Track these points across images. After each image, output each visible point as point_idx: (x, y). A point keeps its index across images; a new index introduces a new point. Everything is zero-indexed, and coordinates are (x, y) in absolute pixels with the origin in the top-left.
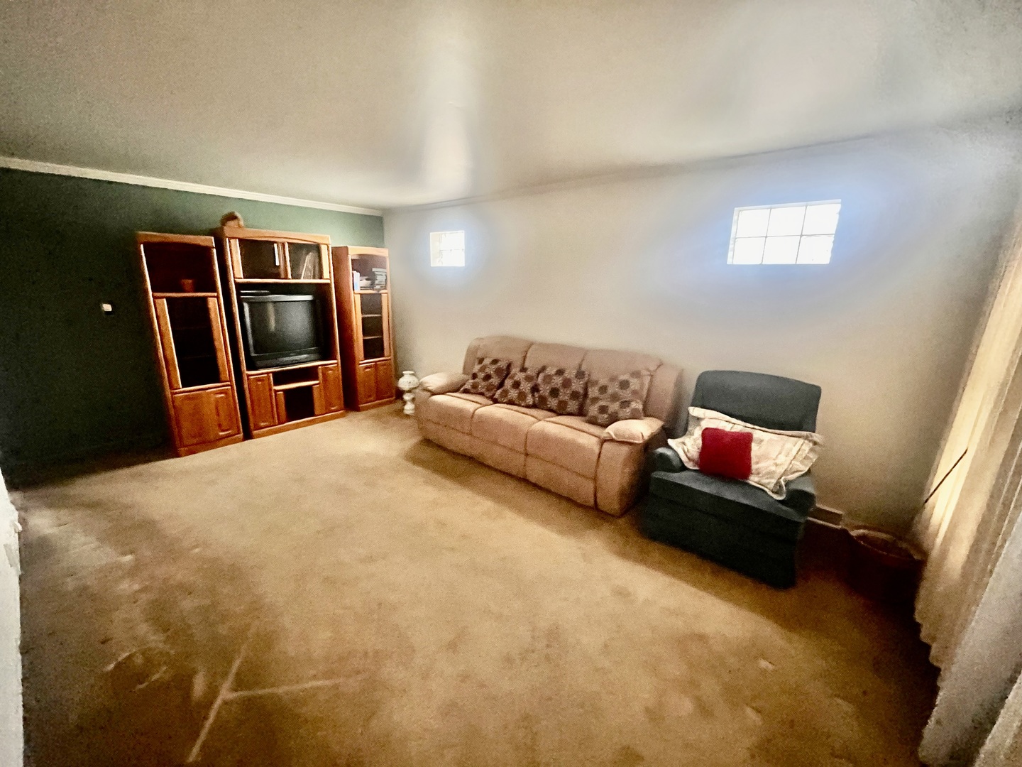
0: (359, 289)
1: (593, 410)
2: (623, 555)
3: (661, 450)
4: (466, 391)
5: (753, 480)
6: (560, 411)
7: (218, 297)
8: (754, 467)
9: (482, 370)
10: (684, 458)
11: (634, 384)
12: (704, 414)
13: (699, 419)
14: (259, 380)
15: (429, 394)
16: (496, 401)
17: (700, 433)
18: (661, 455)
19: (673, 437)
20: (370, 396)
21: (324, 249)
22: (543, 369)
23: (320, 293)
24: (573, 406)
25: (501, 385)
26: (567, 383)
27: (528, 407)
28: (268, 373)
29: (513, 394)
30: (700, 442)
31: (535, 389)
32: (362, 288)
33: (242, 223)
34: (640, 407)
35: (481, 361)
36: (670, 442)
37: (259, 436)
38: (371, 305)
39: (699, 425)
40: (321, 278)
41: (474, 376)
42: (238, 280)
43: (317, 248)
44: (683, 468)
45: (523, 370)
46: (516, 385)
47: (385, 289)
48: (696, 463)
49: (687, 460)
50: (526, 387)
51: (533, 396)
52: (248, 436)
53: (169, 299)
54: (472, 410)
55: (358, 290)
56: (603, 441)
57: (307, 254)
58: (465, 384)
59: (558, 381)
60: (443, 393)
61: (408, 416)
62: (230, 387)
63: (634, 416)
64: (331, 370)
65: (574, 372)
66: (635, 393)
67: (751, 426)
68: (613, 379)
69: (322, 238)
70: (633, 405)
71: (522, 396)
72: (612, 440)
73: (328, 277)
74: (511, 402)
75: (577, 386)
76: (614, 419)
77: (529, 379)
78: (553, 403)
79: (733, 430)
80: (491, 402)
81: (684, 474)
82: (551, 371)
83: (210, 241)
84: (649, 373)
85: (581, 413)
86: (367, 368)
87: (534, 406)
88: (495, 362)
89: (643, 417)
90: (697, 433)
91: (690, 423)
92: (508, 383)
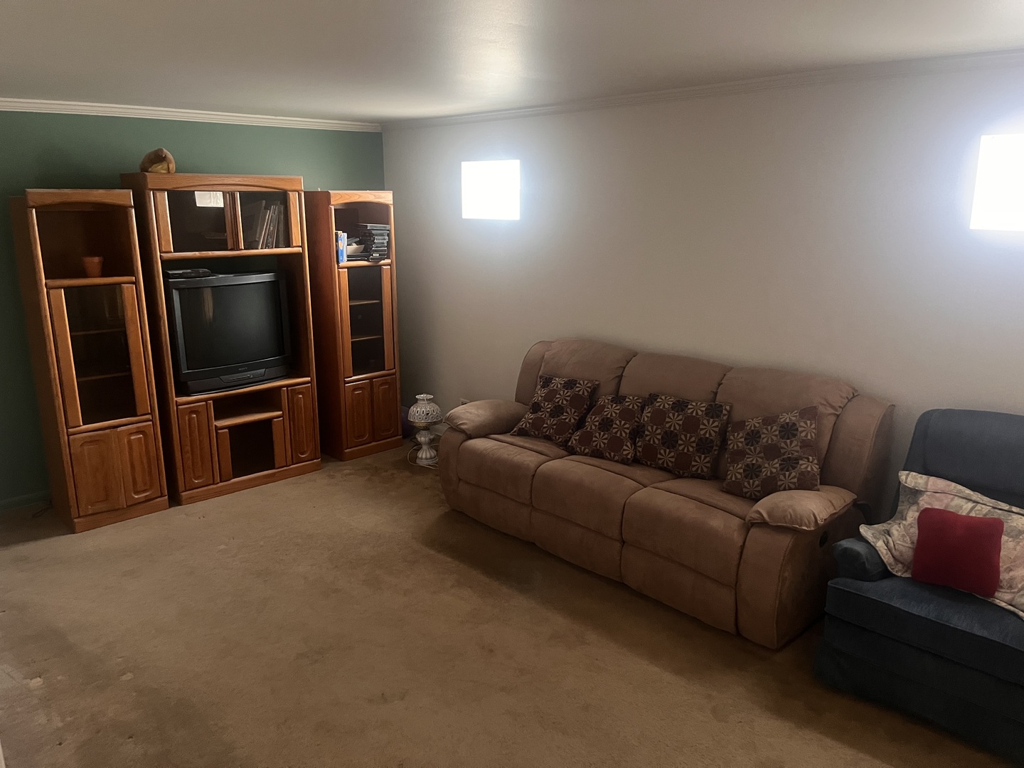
0: (345, 258)
1: (735, 472)
2: (779, 711)
3: (846, 543)
4: (522, 433)
5: (1002, 599)
6: (679, 470)
7: (136, 283)
8: (1004, 576)
9: (548, 398)
10: (886, 557)
11: (806, 429)
12: (927, 483)
13: (916, 493)
14: (193, 411)
15: (462, 436)
16: (571, 452)
17: (917, 514)
18: (846, 551)
19: (870, 522)
20: (363, 436)
21: (293, 197)
22: (653, 398)
23: (286, 268)
24: (702, 463)
25: (580, 424)
26: (691, 424)
27: (624, 462)
28: (206, 400)
29: (600, 440)
30: (915, 530)
31: (637, 433)
32: (350, 258)
33: (172, 166)
34: (816, 468)
35: (547, 382)
36: (864, 530)
37: (193, 500)
38: (365, 283)
39: (916, 503)
40: (288, 245)
41: (536, 408)
42: (165, 256)
43: (281, 198)
44: (886, 574)
45: (618, 399)
46: (606, 425)
47: (388, 258)
48: (906, 567)
49: (892, 560)
50: (622, 429)
51: (634, 443)
52: (175, 500)
53: (67, 289)
54: (532, 466)
55: (345, 262)
56: (749, 525)
57: (267, 208)
58: (520, 420)
59: (675, 421)
60: (485, 436)
61: (423, 470)
62: (151, 423)
63: (805, 484)
64: (300, 393)
65: (703, 407)
66: (805, 445)
67: (1006, 506)
68: (768, 421)
69: (291, 180)
70: (803, 465)
71: (616, 444)
72: (763, 524)
73: (298, 242)
74: (597, 454)
75: (710, 428)
76: (770, 487)
77: (626, 414)
78: (667, 456)
79: (973, 514)
80: (564, 453)
81: (886, 584)
82: (664, 403)
83: (127, 197)
84: (833, 411)
85: (715, 475)
86: (356, 388)
87: (636, 461)
88: (570, 384)
89: (819, 487)
90: (912, 515)
91: (902, 498)
92: (592, 422)
